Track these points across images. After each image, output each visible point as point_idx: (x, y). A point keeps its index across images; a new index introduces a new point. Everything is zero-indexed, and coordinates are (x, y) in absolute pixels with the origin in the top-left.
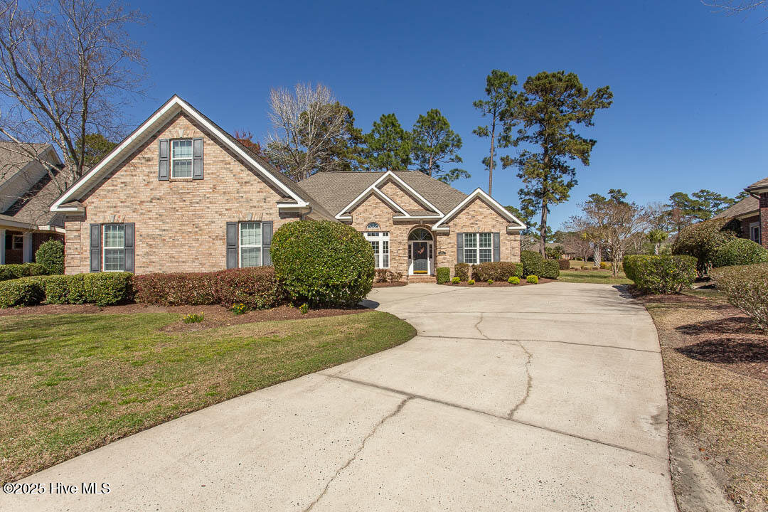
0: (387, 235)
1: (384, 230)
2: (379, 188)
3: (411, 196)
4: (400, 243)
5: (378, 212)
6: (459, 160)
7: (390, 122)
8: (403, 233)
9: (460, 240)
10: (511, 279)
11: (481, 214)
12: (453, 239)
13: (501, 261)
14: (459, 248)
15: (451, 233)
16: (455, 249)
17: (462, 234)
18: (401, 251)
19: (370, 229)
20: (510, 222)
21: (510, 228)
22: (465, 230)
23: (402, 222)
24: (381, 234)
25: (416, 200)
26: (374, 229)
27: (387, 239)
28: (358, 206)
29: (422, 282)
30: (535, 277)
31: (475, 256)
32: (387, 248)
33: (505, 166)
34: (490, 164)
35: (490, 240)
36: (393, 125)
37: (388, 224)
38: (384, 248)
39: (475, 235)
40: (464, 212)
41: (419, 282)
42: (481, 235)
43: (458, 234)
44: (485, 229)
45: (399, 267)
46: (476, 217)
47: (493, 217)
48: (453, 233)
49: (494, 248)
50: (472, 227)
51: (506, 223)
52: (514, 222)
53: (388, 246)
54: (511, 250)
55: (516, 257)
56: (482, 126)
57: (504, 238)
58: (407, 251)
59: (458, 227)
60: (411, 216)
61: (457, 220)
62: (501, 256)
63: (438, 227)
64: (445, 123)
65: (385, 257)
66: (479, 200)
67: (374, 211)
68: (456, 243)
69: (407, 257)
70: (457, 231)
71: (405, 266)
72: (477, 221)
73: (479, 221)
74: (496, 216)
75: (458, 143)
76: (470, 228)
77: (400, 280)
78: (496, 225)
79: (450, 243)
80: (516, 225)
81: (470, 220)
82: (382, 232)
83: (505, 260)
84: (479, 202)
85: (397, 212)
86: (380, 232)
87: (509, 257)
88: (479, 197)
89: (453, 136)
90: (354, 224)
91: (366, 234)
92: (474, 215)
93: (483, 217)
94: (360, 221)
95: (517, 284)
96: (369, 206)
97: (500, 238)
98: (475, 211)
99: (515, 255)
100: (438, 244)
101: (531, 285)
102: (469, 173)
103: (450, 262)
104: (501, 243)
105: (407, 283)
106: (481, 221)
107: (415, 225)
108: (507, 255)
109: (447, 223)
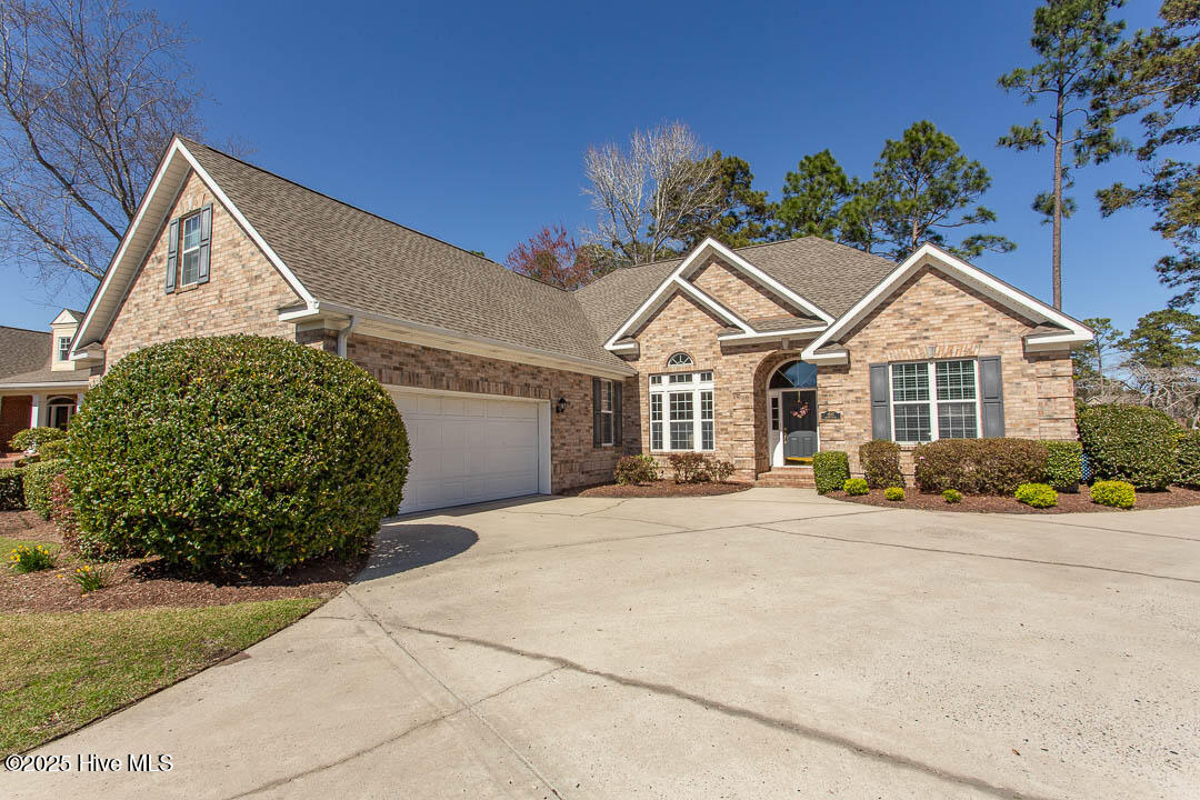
0: (710, 378)
1: (703, 366)
2: (690, 280)
3: (759, 287)
4: (737, 394)
5: (688, 329)
6: (986, 216)
7: (821, 167)
8: (741, 373)
9: (879, 381)
10: (1026, 489)
11: (940, 309)
12: (859, 379)
13: (1009, 435)
14: (879, 402)
15: (853, 366)
16: (866, 406)
17: (883, 366)
18: (738, 414)
19: (674, 368)
20: (1033, 325)
21: (1031, 341)
22: (889, 356)
23: (739, 347)
24: (697, 377)
25: (773, 296)
26: (681, 367)
27: (709, 386)
28: (650, 321)
29: (789, 484)
31: (926, 422)
32: (710, 407)
33: (1106, 210)
34: (1052, 207)
35: (969, 379)
36: (824, 171)
37: (710, 355)
38: (704, 407)
39: (923, 367)
40: (888, 310)
41: (781, 485)
42: (941, 366)
43: (872, 367)
44: (955, 350)
45: (736, 447)
46: (924, 319)
47: (977, 314)
48: (859, 365)
49: (986, 400)
50: (912, 347)
51: (1020, 330)
52: (1049, 324)
53: (710, 404)
54: (1040, 404)
55: (1060, 424)
56: (1025, 125)
57: (1015, 372)
58: (752, 412)
59: (874, 351)
60: (756, 331)
61: (867, 331)
62: (1007, 422)
63: (815, 353)
64: (944, 145)
65: (707, 427)
66: (928, 275)
67: (680, 329)
68: (868, 391)
69: (755, 426)
70: (870, 360)
71: (749, 448)
72: (927, 330)
73: (934, 329)
74: (986, 313)
75: (979, 181)
76: (908, 351)
77: (730, 478)
78: (987, 336)
79: (852, 391)
80: (1055, 330)
81: (907, 328)
82: (698, 372)
83: (1023, 433)
84: (929, 280)
85: (726, 326)
86: (694, 372)
87: (1034, 425)
88: (929, 267)
89: (965, 168)
90: (642, 358)
91: (666, 379)
92: (917, 316)
93: (946, 317)
94: (654, 351)
95: (1047, 507)
96: (671, 318)
97: (1004, 373)
98: (919, 304)
99: (1057, 420)
100: (819, 393)
101: (1107, 510)
102: (1010, 239)
103: (850, 439)
104: (1005, 385)
105: (751, 486)
106: (940, 329)
107: (770, 352)
108: (1026, 417)
109: (841, 342)
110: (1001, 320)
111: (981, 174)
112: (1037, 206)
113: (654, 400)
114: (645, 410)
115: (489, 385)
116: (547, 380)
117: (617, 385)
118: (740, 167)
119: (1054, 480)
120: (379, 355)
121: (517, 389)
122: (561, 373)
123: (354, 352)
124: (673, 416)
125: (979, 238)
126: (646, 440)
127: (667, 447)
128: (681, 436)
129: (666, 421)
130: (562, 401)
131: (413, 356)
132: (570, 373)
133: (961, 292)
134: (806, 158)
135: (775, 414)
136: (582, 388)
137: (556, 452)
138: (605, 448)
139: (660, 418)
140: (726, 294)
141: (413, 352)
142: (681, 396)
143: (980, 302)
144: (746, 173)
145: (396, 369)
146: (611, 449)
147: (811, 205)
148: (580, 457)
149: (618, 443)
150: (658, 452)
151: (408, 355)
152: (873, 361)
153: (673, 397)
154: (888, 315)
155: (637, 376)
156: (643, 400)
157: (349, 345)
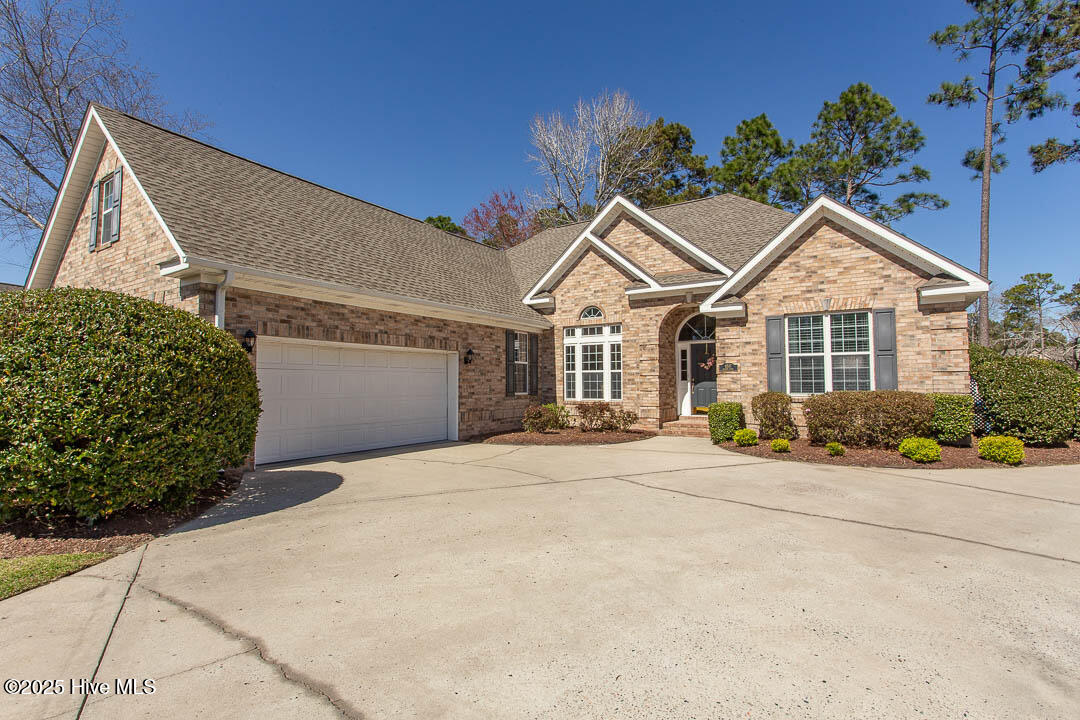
0: (619, 331)
1: (612, 319)
2: (602, 237)
3: (666, 243)
4: (643, 346)
5: (599, 284)
6: (920, 174)
7: (758, 130)
8: (648, 325)
9: (774, 334)
10: (910, 443)
11: (835, 262)
12: (756, 332)
13: (902, 388)
14: (774, 354)
15: (750, 319)
16: (762, 358)
17: (779, 319)
18: (645, 365)
19: (586, 321)
20: (928, 277)
21: (925, 293)
22: (785, 309)
23: (646, 301)
24: (606, 330)
25: (677, 251)
26: (593, 320)
27: (617, 338)
28: (564, 276)
29: (690, 434)
30: (1013, 444)
31: (820, 374)
32: (619, 359)
33: (1039, 165)
34: (982, 163)
35: (863, 332)
36: (760, 134)
37: (619, 308)
38: (613, 358)
39: (818, 319)
40: (785, 263)
41: (683, 434)
42: (835, 319)
43: (769, 320)
44: (849, 302)
45: (641, 398)
46: (819, 272)
47: (872, 266)
48: (756, 318)
49: (880, 353)
50: (808, 299)
51: (914, 281)
52: (945, 276)
53: (619, 355)
54: (934, 357)
55: (953, 377)
56: (955, 82)
57: (910, 324)
58: (658, 364)
59: (770, 303)
60: (662, 285)
61: (765, 284)
62: (900, 374)
63: (713, 306)
64: (878, 106)
65: (615, 377)
66: (825, 228)
67: (593, 284)
68: (764, 343)
69: (660, 377)
70: (766, 313)
71: (653, 399)
72: (823, 283)
73: (829, 282)
74: (881, 265)
75: (913, 140)
76: (804, 303)
77: (632, 427)
78: (882, 289)
79: (749, 343)
80: (950, 282)
81: (802, 281)
82: (608, 324)
83: (916, 386)
84: (825, 232)
85: (634, 280)
86: (604, 325)
87: (928, 377)
88: (826, 220)
89: (899, 128)
90: (558, 312)
91: (578, 332)
92: (813, 269)
93: (842, 270)
94: (567, 306)
95: (930, 462)
96: (584, 273)
97: (898, 325)
98: (815, 257)
99: (951, 373)
100: (718, 345)
101: (993, 466)
102: (943, 196)
103: (746, 390)
104: (899, 338)
105: (656, 435)
106: (835, 282)
107: (675, 305)
108: (920, 370)
109: (739, 295)
110: (896, 272)
111: (914, 134)
112: (967, 163)
113: (568, 351)
114: (560, 361)
115: (388, 337)
116: (454, 332)
117: (533, 337)
118: (682, 132)
119: (943, 434)
120: (263, 309)
121: (420, 341)
122: (470, 326)
123: (235, 306)
124: (585, 367)
125: (912, 196)
126: (560, 389)
127: (579, 397)
128: (593, 386)
129: (579, 372)
130: (470, 352)
131: (303, 309)
132: (480, 326)
133: (857, 244)
134: (744, 122)
135: (684, 365)
136: (493, 340)
137: (464, 400)
138: (519, 397)
139: (573, 369)
140: (635, 250)
141: (302, 305)
142: (593, 348)
143: (875, 254)
144: (688, 138)
145: (283, 321)
146: (526, 397)
147: (746, 166)
148: (491, 406)
149: (534, 392)
150: (570, 400)
151: (297, 308)
152: (769, 314)
153: (585, 348)
154: (785, 268)
155: (552, 328)
156: (558, 351)
157: (227, 299)
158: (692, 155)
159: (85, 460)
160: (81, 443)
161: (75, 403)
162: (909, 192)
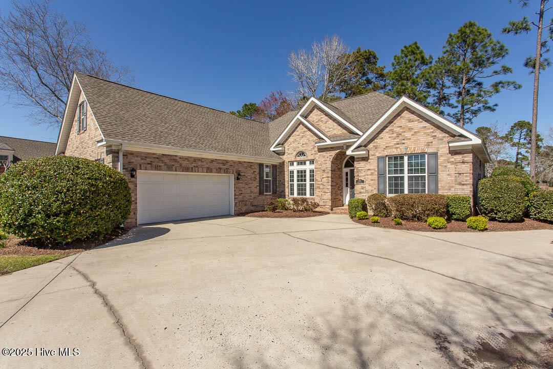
0: (313, 163)
1: (310, 158)
2: (306, 117)
3: (335, 120)
4: (324, 171)
5: (304, 140)
6: (506, 70)
7: (413, 50)
8: (326, 160)
9: (382, 165)
10: (433, 219)
11: (410, 129)
12: (373, 164)
13: (440, 192)
14: (381, 175)
15: (370, 157)
16: (375, 177)
17: (383, 158)
18: (324, 180)
19: (298, 159)
20: (454, 136)
21: (452, 145)
22: (386, 153)
23: (325, 148)
24: (308, 163)
25: (339, 124)
26: (302, 158)
27: (313, 167)
28: (289, 137)
30: (482, 220)
31: (402, 185)
32: (313, 177)
34: (535, 64)
35: (423, 164)
36: (413, 53)
37: (313, 152)
38: (311, 177)
39: (402, 158)
40: (387, 130)
41: (341, 213)
42: (410, 157)
43: (379, 158)
44: (416, 150)
45: (323, 196)
46: (403, 134)
47: (427, 131)
48: (373, 157)
49: (430, 174)
50: (397, 148)
51: (447, 138)
52: (461, 136)
53: (313, 175)
54: (456, 176)
55: (464, 187)
57: (444, 160)
58: (330, 179)
59: (380, 150)
60: (332, 141)
61: (377, 141)
62: (439, 185)
63: (352, 151)
64: (480, 33)
65: (312, 185)
66: (406, 112)
67: (302, 141)
68: (376, 170)
69: (332, 186)
70: (378, 155)
71: (328, 196)
72: (404, 139)
73: (407, 139)
74: (432, 130)
75: (501, 51)
76: (395, 150)
77: (317, 210)
78: (432, 142)
79: (369, 169)
80: (463, 139)
81: (395, 139)
82: (309, 160)
83: (446, 191)
84: (406, 114)
85: (319, 139)
86: (307, 160)
87: (453, 187)
88: (407, 108)
89: (492, 45)
90: (286, 154)
91: (295, 163)
92: (400, 133)
93: (413, 133)
94: (291, 151)
96: (298, 135)
97: (439, 161)
98: (401, 127)
99: (463, 185)
100: (355, 170)
103: (368, 192)
104: (439, 167)
105: (329, 213)
106: (410, 139)
107: (338, 151)
108: (449, 183)
109: (365, 146)
110: (439, 134)
111: (502, 48)
112: (526, 65)
113: (291, 173)
114: (287, 178)
115: (198, 169)
116: (231, 166)
117: (274, 167)
118: (371, 54)
119: (455, 215)
120: (140, 159)
121: (214, 170)
122: (240, 162)
123: (127, 158)
124: (298, 181)
125: (500, 83)
126: (287, 191)
127: (296, 195)
128: (302, 190)
129: (295, 183)
130: (239, 175)
131: (157, 158)
132: (245, 162)
133: (421, 120)
134: (405, 47)
135: (347, 179)
136: (252, 169)
137: (237, 197)
138: (266, 195)
139: (293, 182)
140: (321, 124)
141: (157, 156)
142: (302, 171)
143: (429, 125)
144: (375, 57)
145: (148, 164)
146: (270, 195)
148: (251, 199)
149: (275, 192)
150: (291, 196)
151: (155, 158)
152: (379, 155)
153: (298, 172)
154: (387, 133)
155: (284, 162)
156: (286, 173)
157: (123, 155)
158: (377, 67)
159: (58, 221)
160: (56, 215)
161: (54, 201)
162: (498, 81)
